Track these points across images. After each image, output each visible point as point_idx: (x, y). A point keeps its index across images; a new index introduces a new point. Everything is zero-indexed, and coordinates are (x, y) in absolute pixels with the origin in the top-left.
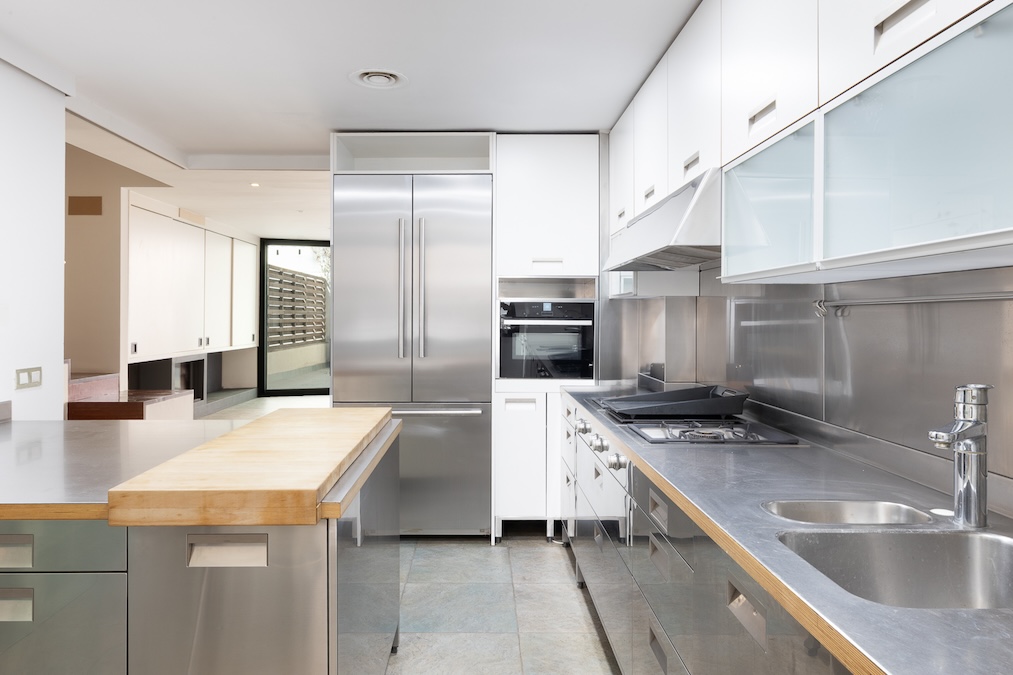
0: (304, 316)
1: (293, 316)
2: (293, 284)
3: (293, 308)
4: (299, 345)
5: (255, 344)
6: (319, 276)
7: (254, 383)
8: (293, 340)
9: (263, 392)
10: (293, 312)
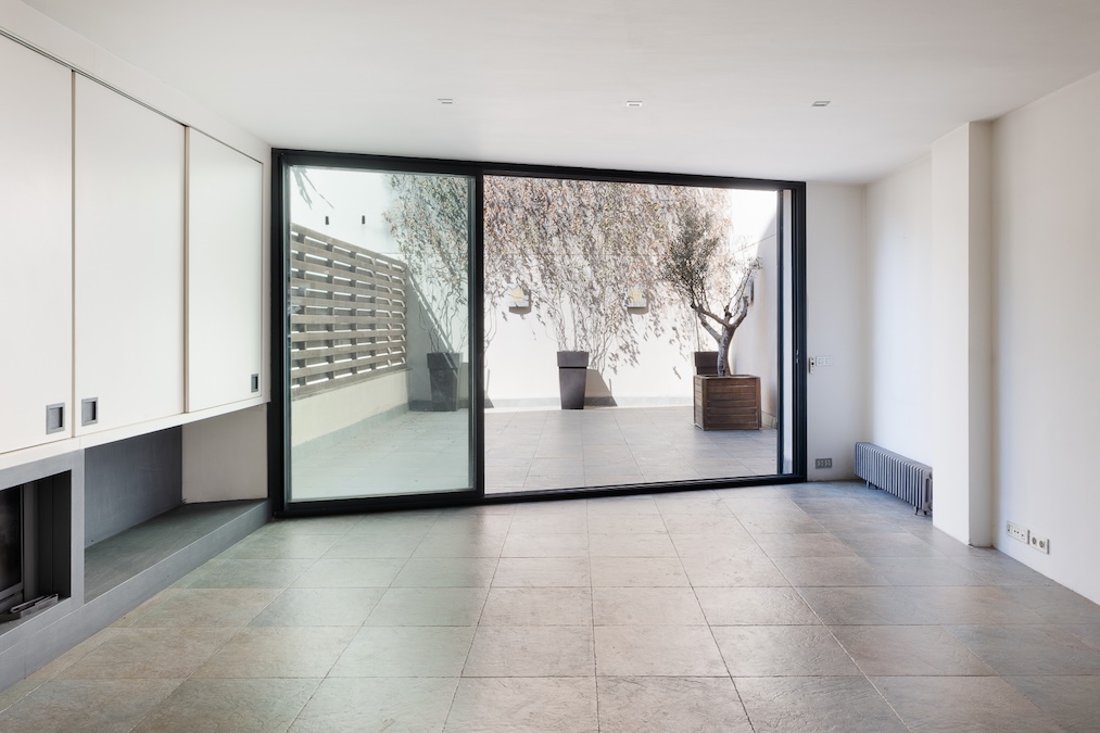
0: (372, 326)
1: (352, 327)
2: (352, 269)
3: (352, 313)
4: (365, 377)
5: (260, 398)
6: (395, 257)
7: (260, 488)
8: (353, 370)
9: (281, 507)
10: (353, 320)
